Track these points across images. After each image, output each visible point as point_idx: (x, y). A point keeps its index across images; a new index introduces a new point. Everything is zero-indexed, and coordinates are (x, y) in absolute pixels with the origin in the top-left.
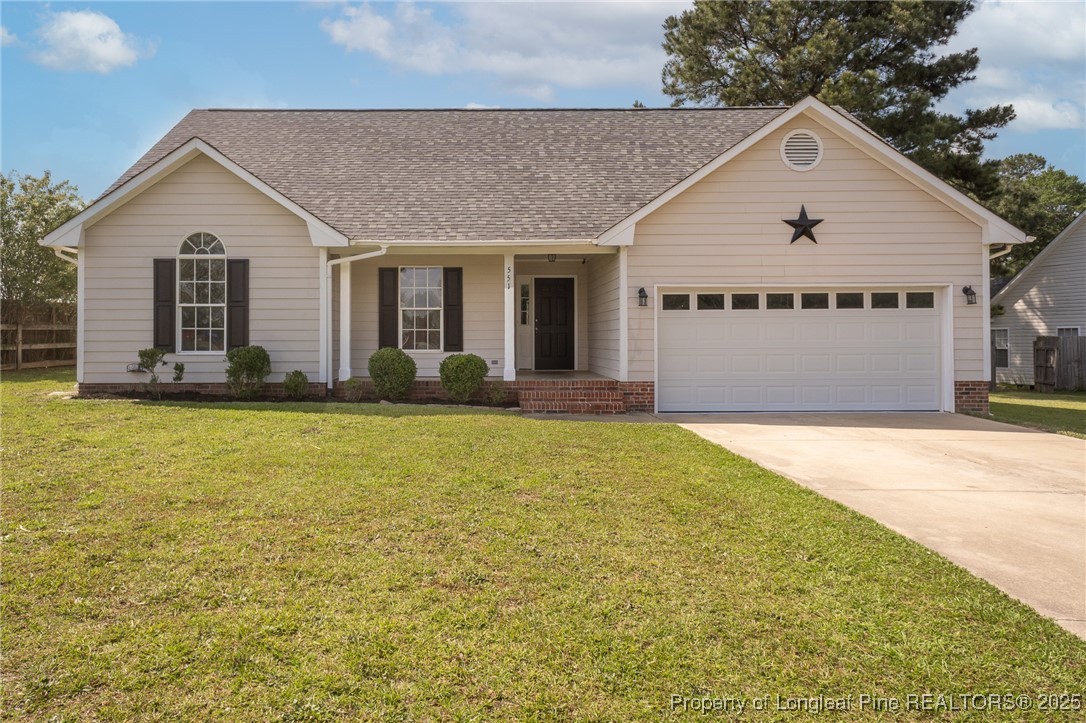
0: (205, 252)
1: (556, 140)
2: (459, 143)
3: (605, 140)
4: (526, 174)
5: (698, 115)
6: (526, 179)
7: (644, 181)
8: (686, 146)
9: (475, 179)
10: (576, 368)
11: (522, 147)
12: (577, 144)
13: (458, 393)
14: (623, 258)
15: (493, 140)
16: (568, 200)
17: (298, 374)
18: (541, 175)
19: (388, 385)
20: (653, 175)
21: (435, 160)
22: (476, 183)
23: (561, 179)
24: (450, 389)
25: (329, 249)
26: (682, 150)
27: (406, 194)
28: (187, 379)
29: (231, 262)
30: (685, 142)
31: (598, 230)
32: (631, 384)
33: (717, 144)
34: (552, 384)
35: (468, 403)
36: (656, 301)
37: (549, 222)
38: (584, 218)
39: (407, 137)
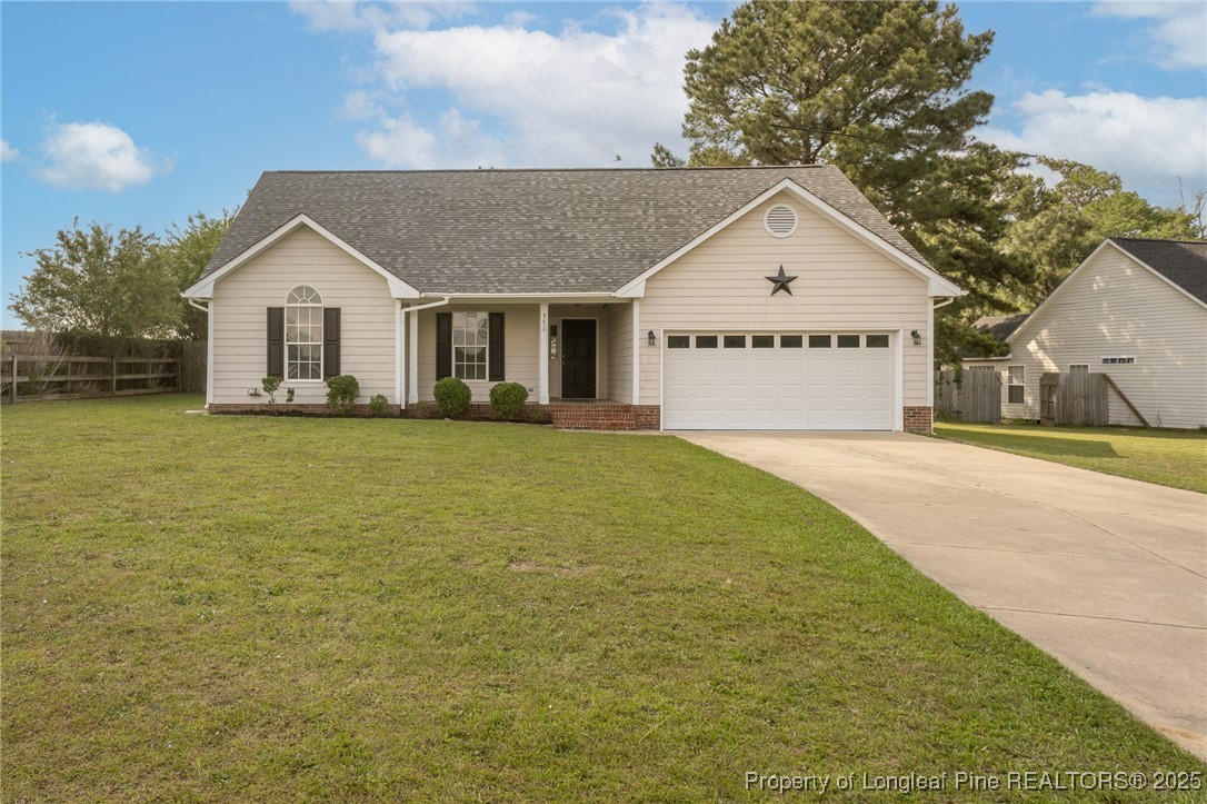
0: (306, 302)
1: (581, 201)
2: (498, 204)
3: (624, 200)
4: (557, 234)
5: (707, 175)
6: (556, 238)
7: (655, 240)
8: (694, 207)
9: (514, 238)
10: (597, 397)
11: (552, 208)
12: (600, 205)
13: (505, 413)
14: (636, 307)
15: (527, 201)
16: (591, 257)
17: (380, 397)
18: (569, 235)
19: (450, 406)
20: (663, 235)
21: (480, 221)
22: (515, 242)
23: (586, 238)
24: (498, 410)
25: (402, 299)
26: (690, 211)
27: (459, 253)
28: (296, 401)
29: (326, 310)
30: (693, 202)
31: (618, 284)
32: (642, 407)
33: (721, 205)
34: (577, 407)
35: (512, 421)
36: (662, 340)
37: (576, 277)
38: (605, 273)
39: (453, 199)
